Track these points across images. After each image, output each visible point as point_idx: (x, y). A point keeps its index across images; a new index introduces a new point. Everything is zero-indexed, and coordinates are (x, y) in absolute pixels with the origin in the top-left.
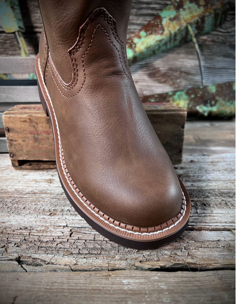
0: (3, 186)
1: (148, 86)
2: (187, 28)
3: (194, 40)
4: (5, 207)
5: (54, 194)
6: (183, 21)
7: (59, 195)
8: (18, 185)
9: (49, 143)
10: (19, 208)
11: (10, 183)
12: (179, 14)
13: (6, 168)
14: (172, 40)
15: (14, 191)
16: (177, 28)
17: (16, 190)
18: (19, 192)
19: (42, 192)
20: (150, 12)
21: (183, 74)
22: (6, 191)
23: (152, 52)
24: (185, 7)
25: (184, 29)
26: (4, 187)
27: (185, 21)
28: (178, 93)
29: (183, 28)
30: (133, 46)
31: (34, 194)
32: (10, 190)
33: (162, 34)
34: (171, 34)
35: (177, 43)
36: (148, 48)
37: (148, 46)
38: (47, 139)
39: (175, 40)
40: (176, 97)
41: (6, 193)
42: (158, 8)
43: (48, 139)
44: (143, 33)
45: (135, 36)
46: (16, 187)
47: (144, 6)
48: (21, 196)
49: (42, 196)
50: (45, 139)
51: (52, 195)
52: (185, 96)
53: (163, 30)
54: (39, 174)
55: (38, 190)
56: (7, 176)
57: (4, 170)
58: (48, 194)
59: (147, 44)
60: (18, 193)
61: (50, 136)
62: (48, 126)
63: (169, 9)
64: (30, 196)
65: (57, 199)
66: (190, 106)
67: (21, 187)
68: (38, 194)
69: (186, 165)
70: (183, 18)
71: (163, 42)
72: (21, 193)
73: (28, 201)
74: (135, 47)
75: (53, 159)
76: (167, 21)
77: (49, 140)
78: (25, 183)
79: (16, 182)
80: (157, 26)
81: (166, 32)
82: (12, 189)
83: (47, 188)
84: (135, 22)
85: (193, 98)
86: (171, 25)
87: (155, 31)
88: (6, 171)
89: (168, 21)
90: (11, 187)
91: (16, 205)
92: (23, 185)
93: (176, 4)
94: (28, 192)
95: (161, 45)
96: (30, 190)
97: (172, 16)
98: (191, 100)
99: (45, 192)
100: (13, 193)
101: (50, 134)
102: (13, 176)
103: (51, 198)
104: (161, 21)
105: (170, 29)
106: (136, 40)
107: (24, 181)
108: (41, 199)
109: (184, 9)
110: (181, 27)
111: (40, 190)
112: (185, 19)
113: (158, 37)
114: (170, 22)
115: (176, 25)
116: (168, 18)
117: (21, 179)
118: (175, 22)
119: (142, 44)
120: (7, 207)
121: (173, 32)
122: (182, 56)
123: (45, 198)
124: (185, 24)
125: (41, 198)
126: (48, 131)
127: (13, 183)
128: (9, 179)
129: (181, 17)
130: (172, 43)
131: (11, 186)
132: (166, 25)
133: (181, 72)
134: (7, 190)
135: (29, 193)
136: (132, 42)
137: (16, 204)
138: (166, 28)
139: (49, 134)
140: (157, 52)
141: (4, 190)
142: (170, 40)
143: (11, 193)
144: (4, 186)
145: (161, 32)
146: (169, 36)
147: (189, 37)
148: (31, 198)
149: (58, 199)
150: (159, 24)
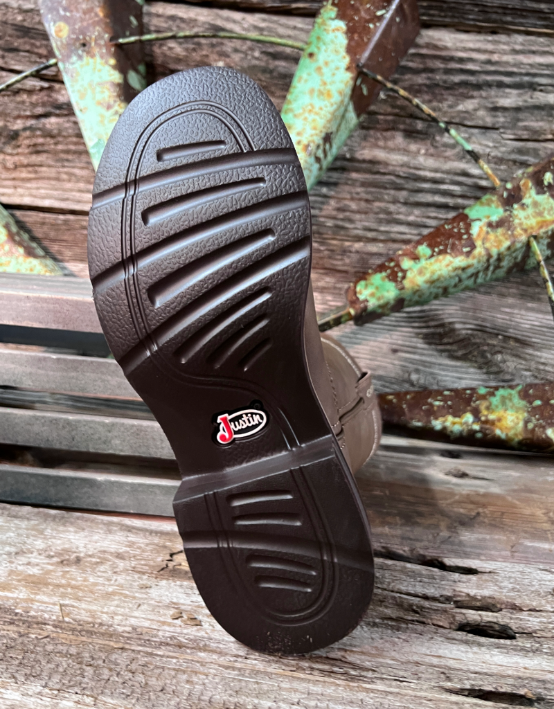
0: (102, 613)
1: (423, 363)
2: (528, 245)
3: (546, 273)
4: (117, 679)
5: (227, 654)
6: (519, 231)
7: (240, 659)
8: (136, 614)
10: (150, 686)
11: (117, 606)
12: (511, 216)
13: (99, 558)
14: (491, 268)
15: (129, 633)
16: (507, 244)
17: (134, 629)
18: (141, 636)
19: (198, 644)
20: (438, 199)
21: (512, 343)
22: (111, 629)
23: (440, 291)
24: (526, 201)
25: (522, 247)
26: (105, 618)
27: (525, 231)
28: (501, 392)
29: (518, 245)
30: (400, 274)
31: (180, 647)
32: (120, 629)
33: (468, 254)
34: (489, 256)
35: (501, 273)
36: (432, 282)
37: (435, 277)
39: (497, 267)
40: (495, 401)
41: (111, 636)
42: (459, 193)
44: (423, 250)
45: (404, 255)
46: (133, 621)
47: (426, 186)
48: (150, 650)
49: (200, 658)
51: (222, 658)
52: (517, 401)
53: (473, 247)
54: (181, 586)
55: (187, 637)
56: (107, 583)
57: (97, 563)
58: (213, 651)
59: (433, 273)
60: (140, 639)
63: (489, 204)
64: (171, 654)
65: (236, 672)
66: (530, 426)
67: (147, 624)
68: (188, 648)
69: (543, 602)
70: (521, 224)
71: (470, 271)
72: (149, 640)
73: (169, 669)
74: (404, 277)
76: (481, 228)
78: (153, 611)
79: (131, 605)
80: (459, 236)
81: (479, 250)
82: (125, 626)
83: (207, 633)
84: (401, 217)
85: (539, 407)
86: (492, 237)
87: (453, 247)
88: (102, 568)
89: (485, 229)
90: (122, 621)
91: (141, 678)
92: (149, 617)
93: (505, 194)
94: (163, 640)
95: (464, 276)
96: (168, 634)
97: (495, 218)
98: (533, 411)
99: (205, 645)
100: (128, 638)
102: (121, 586)
103: (223, 667)
104: (468, 226)
105: (488, 245)
106: (406, 263)
107: (149, 604)
108: (198, 664)
109: (523, 206)
110: (513, 243)
111: (192, 637)
112: (525, 227)
113: (460, 261)
114: (489, 230)
115: (501, 238)
116: (485, 220)
117: (141, 598)
118: (500, 231)
119: (421, 272)
120: (121, 681)
121: (494, 252)
122: (510, 300)
123: (207, 665)
124: (524, 238)
125: (198, 662)
127: (123, 607)
128: (114, 593)
129: (517, 221)
130: (490, 273)
131: (120, 617)
132: (479, 235)
133: (507, 338)
134: (111, 626)
135: (168, 644)
136: (398, 265)
137: (141, 675)
138: (478, 243)
140: (451, 290)
141: (104, 625)
142: (487, 268)
143: (123, 637)
144: (105, 615)
145: (465, 250)
146: (485, 259)
147: (531, 262)
148: (174, 661)
149: (240, 669)
150: (463, 231)
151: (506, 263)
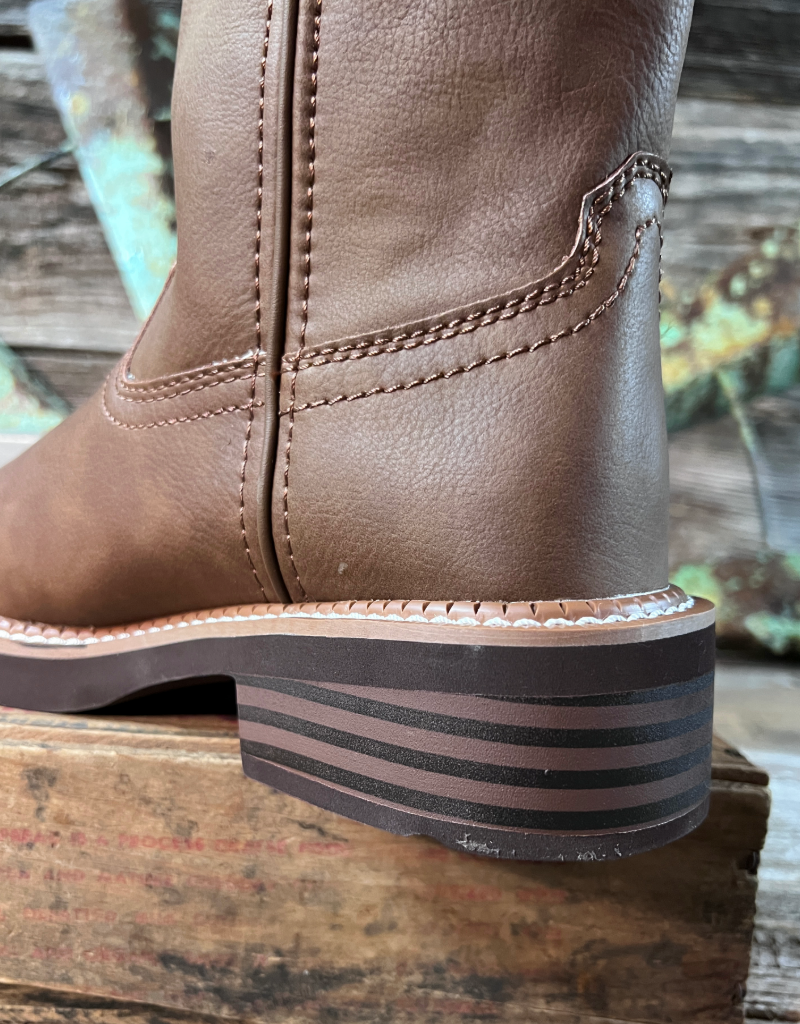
2: (715, 379)
3: (739, 413)
9: (26, 891)
12: (690, 338)
24: (710, 320)
25: (708, 383)
29: (704, 379)
38: (16, 872)
43: (23, 873)
50: (9, 870)
61: (34, 854)
62: (33, 804)
75: (34, 979)
77: (28, 877)
93: (681, 309)
101: (38, 845)
115: (680, 370)
118: (677, 359)
121: (672, 389)
126: (25, 831)
133: (693, 507)
139: (30, 846)
151: (689, 403)
